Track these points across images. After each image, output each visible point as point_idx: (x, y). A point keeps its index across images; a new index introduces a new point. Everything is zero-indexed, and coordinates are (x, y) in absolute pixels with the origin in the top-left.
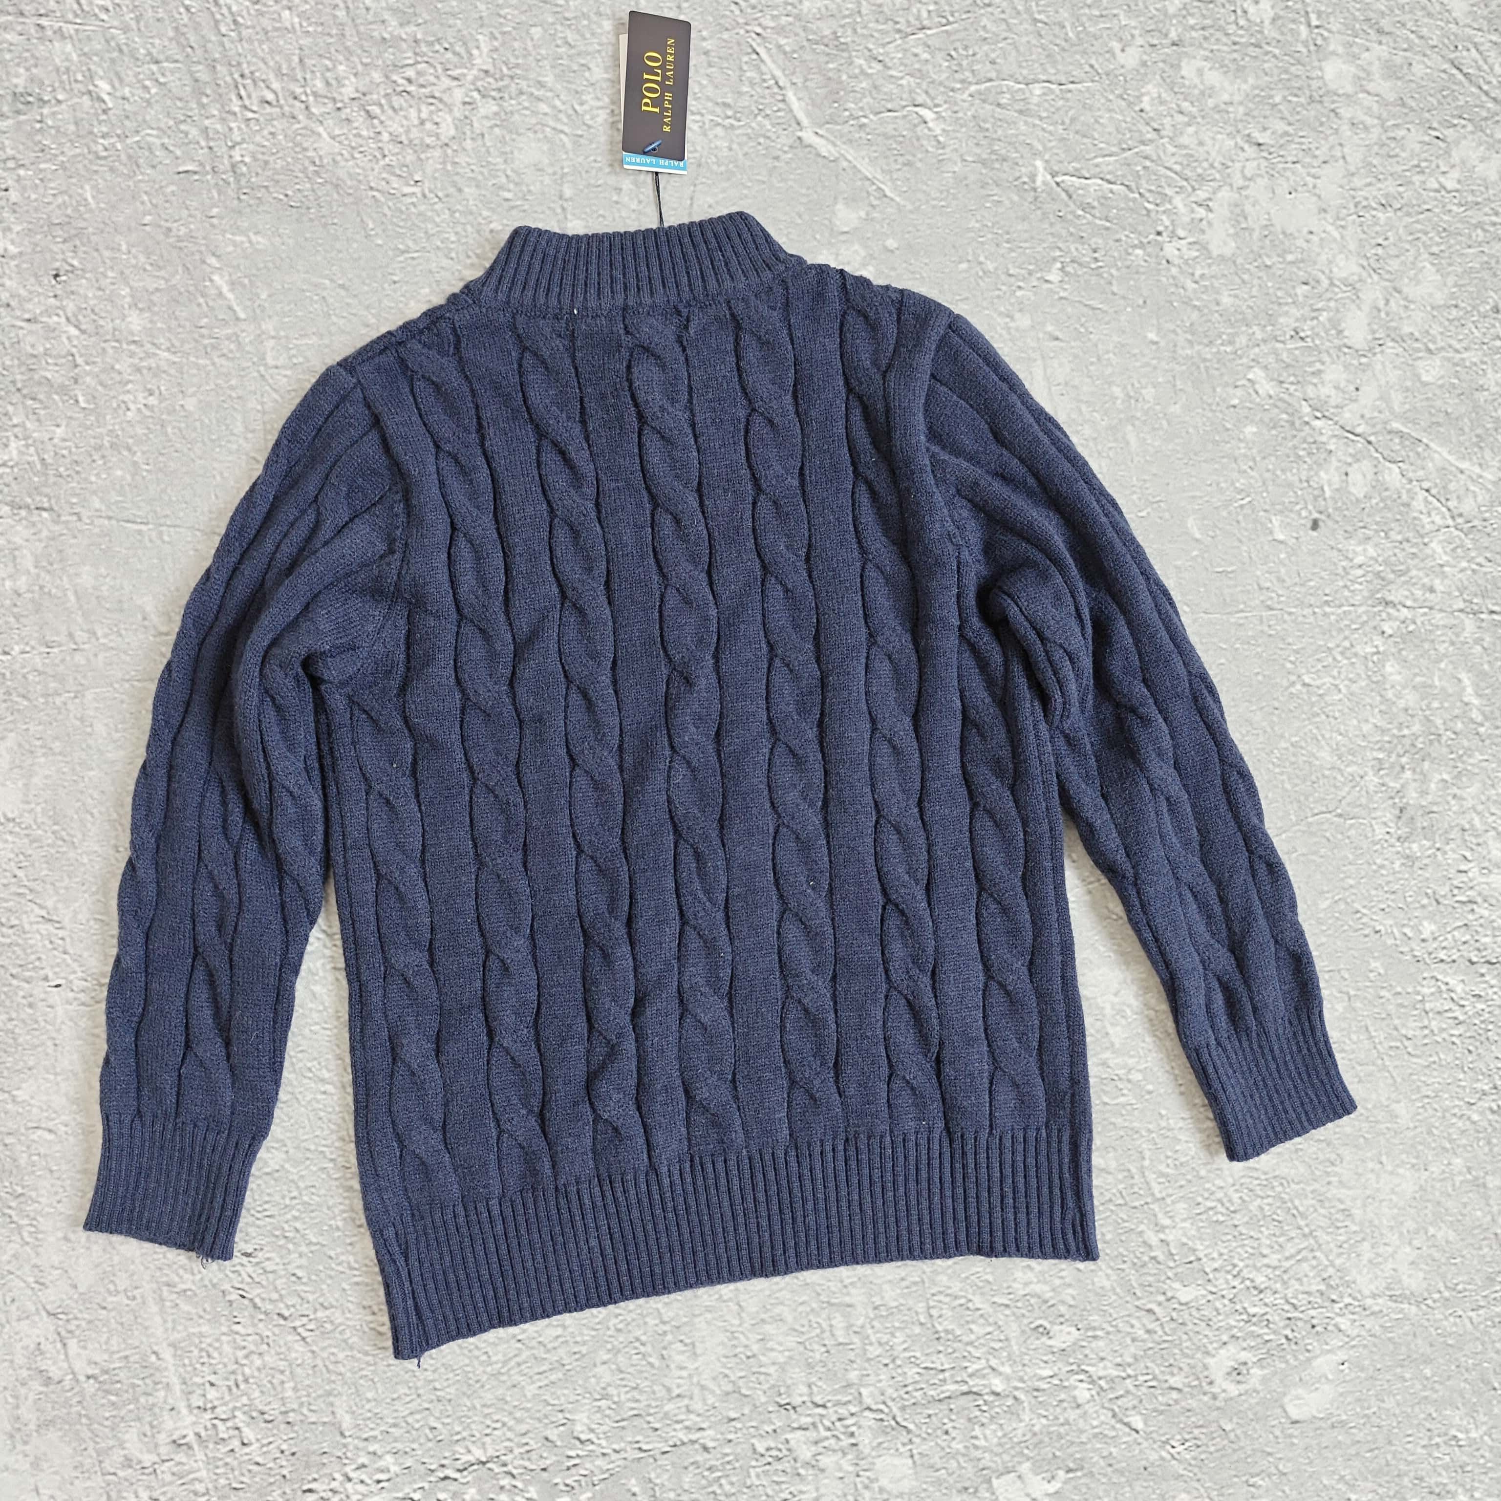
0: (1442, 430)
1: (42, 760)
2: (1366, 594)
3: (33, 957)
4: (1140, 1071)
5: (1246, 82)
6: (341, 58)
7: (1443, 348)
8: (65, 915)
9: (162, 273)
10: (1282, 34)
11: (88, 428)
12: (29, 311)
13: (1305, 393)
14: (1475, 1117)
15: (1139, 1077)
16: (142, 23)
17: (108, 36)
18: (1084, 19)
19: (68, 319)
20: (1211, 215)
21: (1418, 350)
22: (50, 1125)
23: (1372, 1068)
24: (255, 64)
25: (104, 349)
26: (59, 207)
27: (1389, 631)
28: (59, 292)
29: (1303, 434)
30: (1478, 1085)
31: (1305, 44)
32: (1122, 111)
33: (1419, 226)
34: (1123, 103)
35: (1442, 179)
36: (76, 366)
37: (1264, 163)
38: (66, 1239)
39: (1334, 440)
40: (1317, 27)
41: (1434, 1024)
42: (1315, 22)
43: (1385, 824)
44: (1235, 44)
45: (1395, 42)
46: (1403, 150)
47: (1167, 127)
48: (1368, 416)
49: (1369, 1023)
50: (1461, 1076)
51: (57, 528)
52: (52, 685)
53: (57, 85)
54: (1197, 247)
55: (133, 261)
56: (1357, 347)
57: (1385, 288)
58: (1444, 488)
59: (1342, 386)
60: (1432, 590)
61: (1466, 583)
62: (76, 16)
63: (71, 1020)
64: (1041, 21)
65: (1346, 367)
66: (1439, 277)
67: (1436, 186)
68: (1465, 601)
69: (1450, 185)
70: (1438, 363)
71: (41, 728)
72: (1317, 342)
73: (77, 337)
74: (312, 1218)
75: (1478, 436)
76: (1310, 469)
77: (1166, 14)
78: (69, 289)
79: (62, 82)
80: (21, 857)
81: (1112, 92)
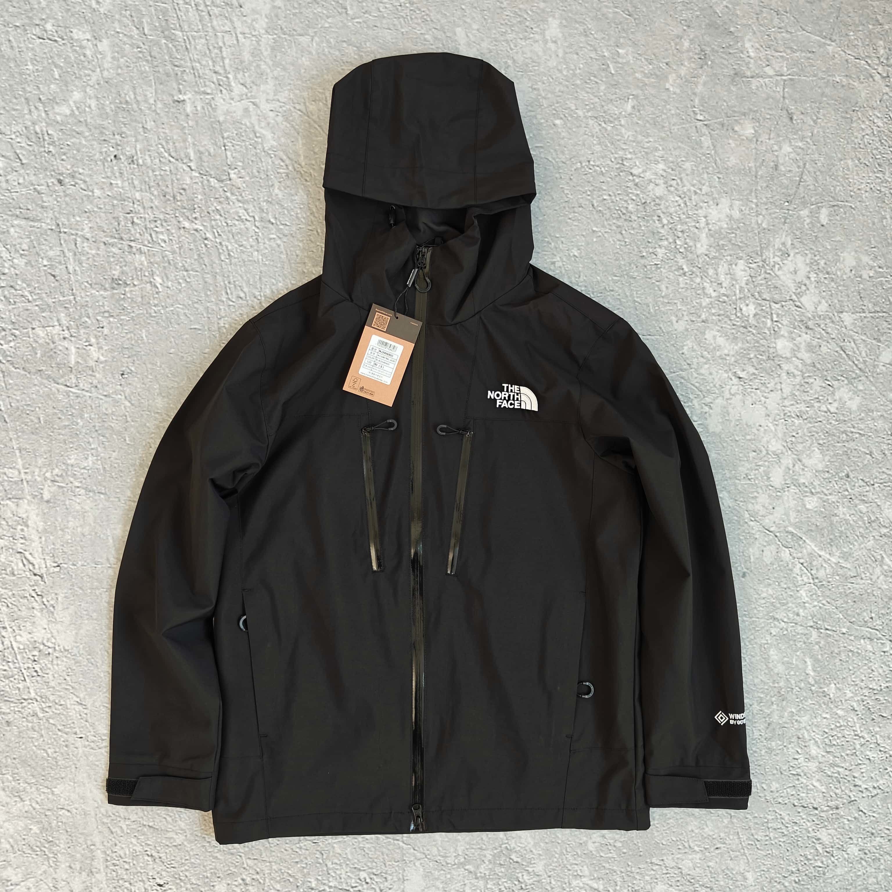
0: (813, 534)
1: (86, 622)
2: (765, 613)
3: (70, 722)
4: (621, 842)
5: (737, 345)
6: (281, 279)
7: (817, 493)
8: (89, 702)
9: (176, 379)
10: (758, 323)
11: (129, 454)
12: (107, 391)
13: (747, 507)
14: (787, 884)
15: (620, 845)
16: (182, 250)
17: (164, 255)
18: (659, 303)
19: (126, 397)
20: (711, 411)
21: (806, 492)
22: (69, 808)
23: (738, 853)
24: (236, 277)
25: (142, 415)
26: (128, 339)
27: (774, 633)
28: (123, 383)
29: (743, 528)
30: (790, 868)
31: (769, 329)
32: (672, 353)
33: (814, 429)
34: (674, 349)
35: (829, 406)
36: (127, 422)
37: (742, 388)
38: (70, 867)
39: (759, 533)
40: (776, 321)
41: (771, 834)
42: (775, 319)
43: (760, 730)
44: (734, 325)
45: (814, 334)
46: (811, 390)
47: (695, 363)
48: (777, 522)
49: (739, 830)
50: (782, 862)
51: (107, 504)
52: (96, 584)
53: (135, 276)
54: (702, 426)
55: (162, 371)
56: (776, 486)
57: (794, 459)
58: (810, 563)
59: (766, 505)
60: (798, 615)
61: (816, 613)
62: (149, 243)
63: (85, 756)
64: (637, 302)
65: (770, 496)
66: (821, 456)
67: (826, 409)
68: (814, 622)
69: (833, 410)
70: (816, 499)
71: (87, 605)
72: (757, 482)
73: (129, 407)
74: (195, 871)
75: (831, 539)
76: (745, 546)
77: (701, 306)
78: (128, 382)
79: (137, 275)
80: (69, 670)
81: (669, 342)
